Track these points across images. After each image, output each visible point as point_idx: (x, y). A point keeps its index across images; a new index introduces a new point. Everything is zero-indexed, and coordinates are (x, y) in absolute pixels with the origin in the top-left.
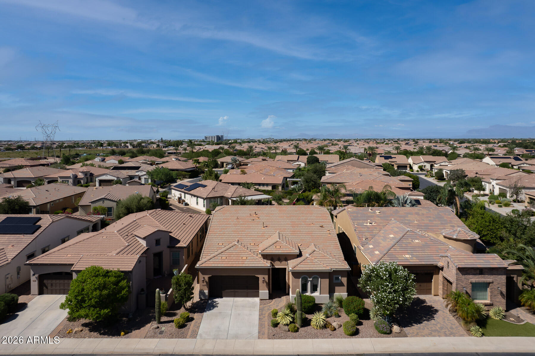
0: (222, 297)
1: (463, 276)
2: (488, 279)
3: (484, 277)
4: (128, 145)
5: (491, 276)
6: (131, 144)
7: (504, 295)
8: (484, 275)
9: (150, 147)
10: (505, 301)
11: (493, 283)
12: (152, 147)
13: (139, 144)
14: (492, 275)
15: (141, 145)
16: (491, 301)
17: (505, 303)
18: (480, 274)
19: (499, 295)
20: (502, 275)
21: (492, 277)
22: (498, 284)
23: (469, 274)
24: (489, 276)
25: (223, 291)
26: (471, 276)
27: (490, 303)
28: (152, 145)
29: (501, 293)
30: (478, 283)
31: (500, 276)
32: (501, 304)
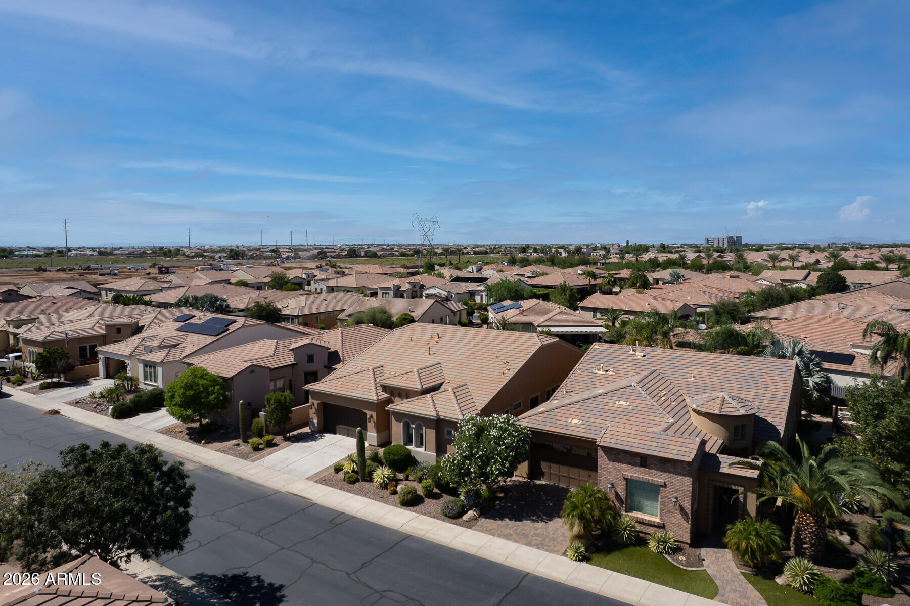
0: (335, 433)
1: (611, 463)
2: (657, 477)
3: (649, 472)
4: (561, 250)
5: (662, 473)
6: (565, 250)
7: (686, 514)
8: (649, 468)
9: (595, 254)
10: (689, 526)
11: (665, 486)
12: (598, 254)
13: (578, 250)
14: (665, 472)
15: (581, 251)
16: (661, 519)
17: (689, 531)
18: (641, 466)
19: (678, 512)
20: (684, 475)
21: (665, 475)
22: (677, 491)
23: (622, 462)
24: (659, 473)
25: (337, 426)
26: (625, 466)
27: (658, 523)
28: (598, 251)
29: (682, 510)
30: (636, 481)
31: (680, 477)
32: (680, 530)
